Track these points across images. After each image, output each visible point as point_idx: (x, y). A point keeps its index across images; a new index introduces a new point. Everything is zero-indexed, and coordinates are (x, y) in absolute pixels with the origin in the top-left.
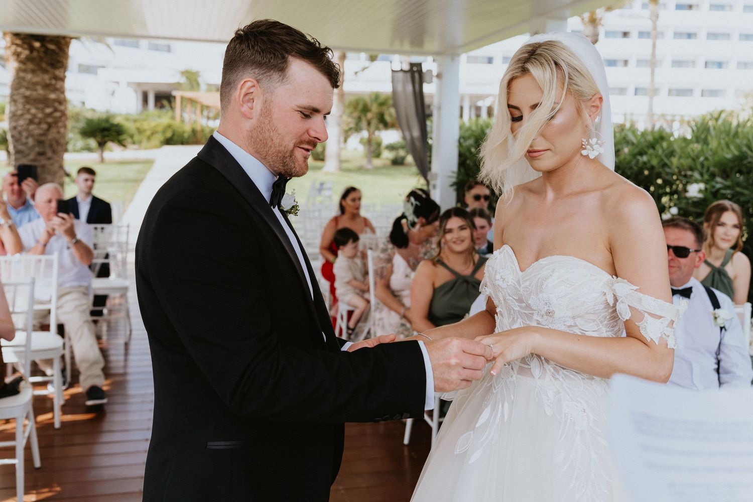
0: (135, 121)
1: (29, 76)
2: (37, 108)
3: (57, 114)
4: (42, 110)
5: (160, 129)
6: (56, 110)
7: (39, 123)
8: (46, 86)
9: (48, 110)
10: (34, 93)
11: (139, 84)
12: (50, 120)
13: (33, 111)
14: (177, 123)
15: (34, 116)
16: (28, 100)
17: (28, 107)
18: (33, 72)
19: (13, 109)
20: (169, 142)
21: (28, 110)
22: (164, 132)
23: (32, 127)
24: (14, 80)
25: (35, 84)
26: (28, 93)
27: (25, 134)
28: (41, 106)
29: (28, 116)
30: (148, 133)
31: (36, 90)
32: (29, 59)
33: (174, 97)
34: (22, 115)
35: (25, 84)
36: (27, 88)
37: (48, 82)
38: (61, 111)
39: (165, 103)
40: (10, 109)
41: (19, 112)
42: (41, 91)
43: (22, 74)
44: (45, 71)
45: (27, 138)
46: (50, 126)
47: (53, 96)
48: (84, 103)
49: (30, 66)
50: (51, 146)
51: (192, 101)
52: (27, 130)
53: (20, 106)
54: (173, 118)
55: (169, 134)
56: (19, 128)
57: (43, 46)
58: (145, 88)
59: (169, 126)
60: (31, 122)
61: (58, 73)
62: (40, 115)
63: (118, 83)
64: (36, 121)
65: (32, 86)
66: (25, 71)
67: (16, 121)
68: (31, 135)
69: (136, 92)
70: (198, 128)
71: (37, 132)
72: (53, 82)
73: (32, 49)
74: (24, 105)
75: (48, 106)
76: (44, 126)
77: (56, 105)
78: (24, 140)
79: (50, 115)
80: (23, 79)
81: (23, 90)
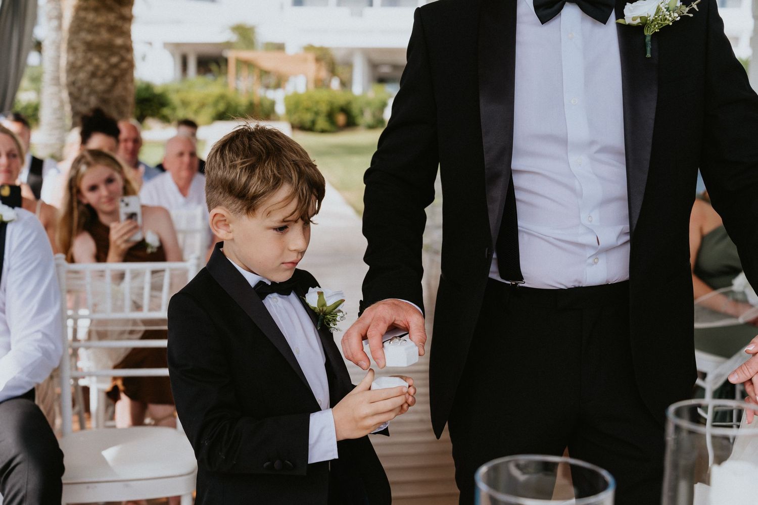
0: (178, 91)
1: (91, 16)
2: (101, 57)
3: (124, 65)
4: (106, 59)
5: (210, 100)
6: (123, 59)
7: (103, 77)
8: (112, 29)
10: (97, 38)
11: (177, 45)
12: (116, 72)
13: (96, 60)
14: (230, 92)
15: (97, 67)
16: (90, 47)
17: (90, 55)
18: (96, 10)
19: (71, 58)
20: (221, 116)
21: (90, 61)
22: (216, 103)
23: (95, 81)
24: (73, 22)
25: (99, 26)
26: (89, 38)
27: (86, 91)
28: (105, 54)
29: (90, 68)
31: (98, 33)
33: (226, 61)
34: (82, 67)
35: (86, 26)
36: (89, 31)
37: (112, 23)
38: (128, 61)
39: (214, 67)
40: (68, 58)
41: (79, 63)
42: (105, 35)
43: (82, 14)
44: (110, 9)
45: (89, 94)
46: (116, 80)
47: (119, 41)
50: (117, 106)
51: (248, 64)
52: (88, 85)
53: (80, 55)
54: (226, 85)
55: (221, 107)
56: (79, 84)
58: (185, 50)
59: (222, 97)
60: (93, 75)
61: (125, 11)
62: (104, 66)
63: (150, 44)
64: (100, 73)
65: (95, 28)
66: (86, 9)
67: (75, 74)
68: (93, 92)
69: (173, 55)
70: (256, 100)
71: (101, 87)
72: (119, 23)
74: (85, 54)
75: (113, 54)
76: (109, 80)
77: (123, 52)
78: (84, 98)
79: (115, 66)
80: (84, 20)
81: (84, 35)
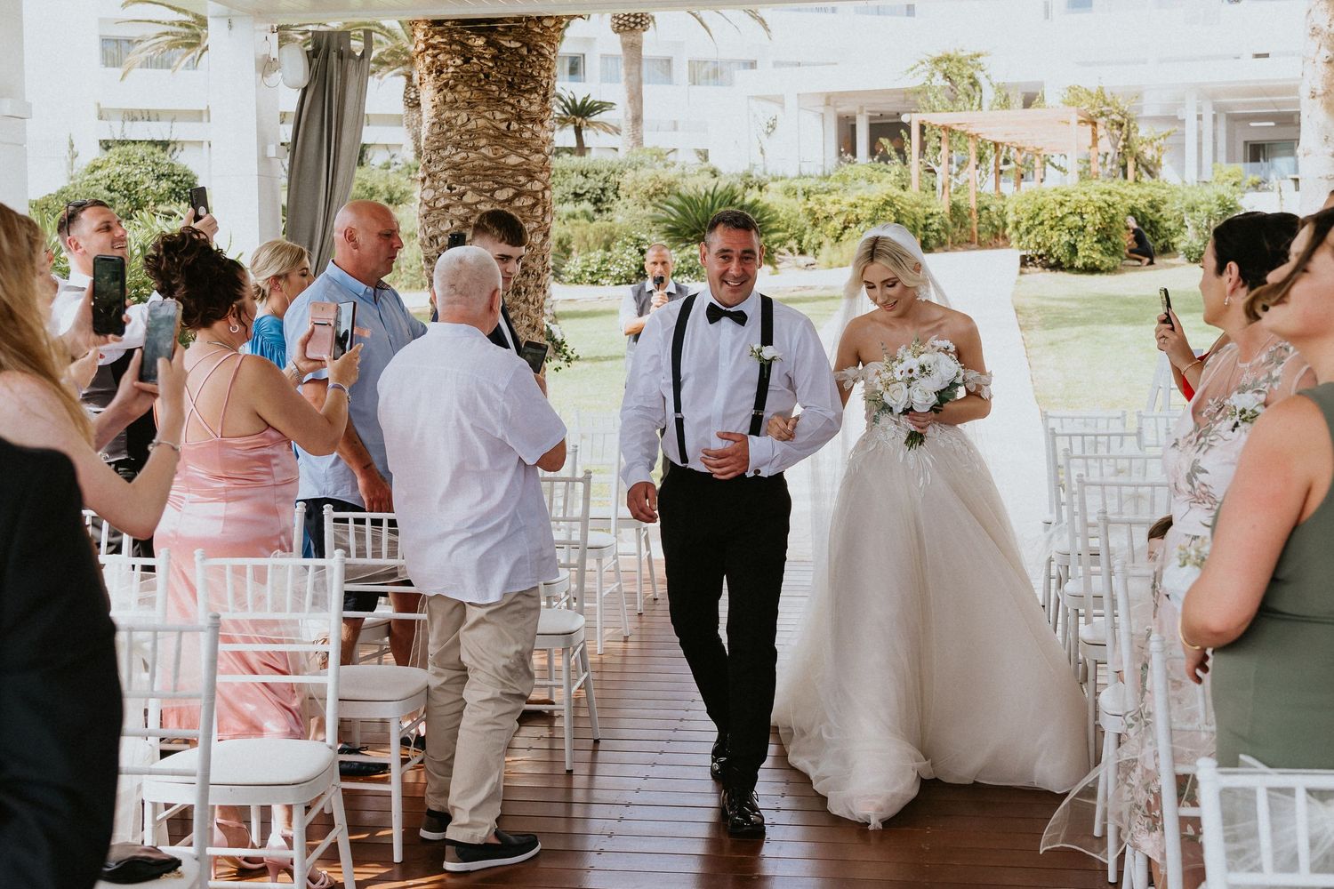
8: (499, 138)
9: (503, 195)
10: (472, 155)
11: (829, 99)
17: (459, 188)
18: (471, 105)
19: (429, 195)
28: (487, 185)
30: (837, 223)
32: (462, 77)
38: (533, 194)
39: (890, 145)
41: (440, 204)
44: (496, 103)
47: (513, 160)
48: (704, 155)
49: (465, 93)
53: (444, 188)
54: (903, 181)
57: (489, 44)
58: (846, 109)
59: (888, 203)
63: (781, 100)
67: (435, 224)
70: (970, 202)
73: (467, 55)
74: (450, 188)
75: (503, 186)
77: (522, 179)
